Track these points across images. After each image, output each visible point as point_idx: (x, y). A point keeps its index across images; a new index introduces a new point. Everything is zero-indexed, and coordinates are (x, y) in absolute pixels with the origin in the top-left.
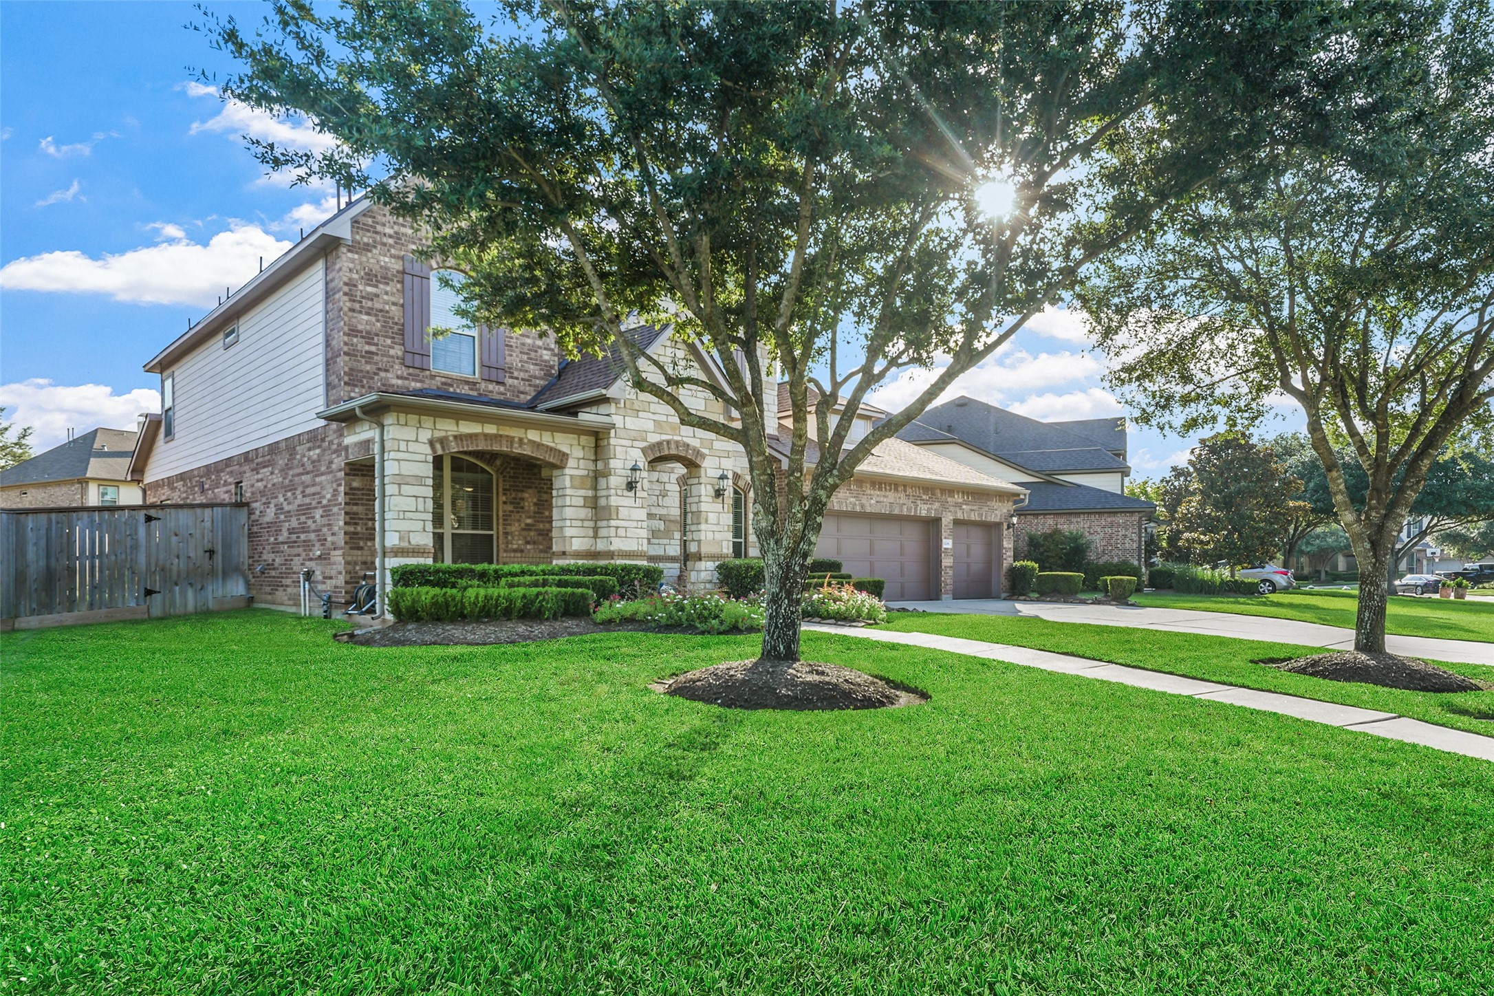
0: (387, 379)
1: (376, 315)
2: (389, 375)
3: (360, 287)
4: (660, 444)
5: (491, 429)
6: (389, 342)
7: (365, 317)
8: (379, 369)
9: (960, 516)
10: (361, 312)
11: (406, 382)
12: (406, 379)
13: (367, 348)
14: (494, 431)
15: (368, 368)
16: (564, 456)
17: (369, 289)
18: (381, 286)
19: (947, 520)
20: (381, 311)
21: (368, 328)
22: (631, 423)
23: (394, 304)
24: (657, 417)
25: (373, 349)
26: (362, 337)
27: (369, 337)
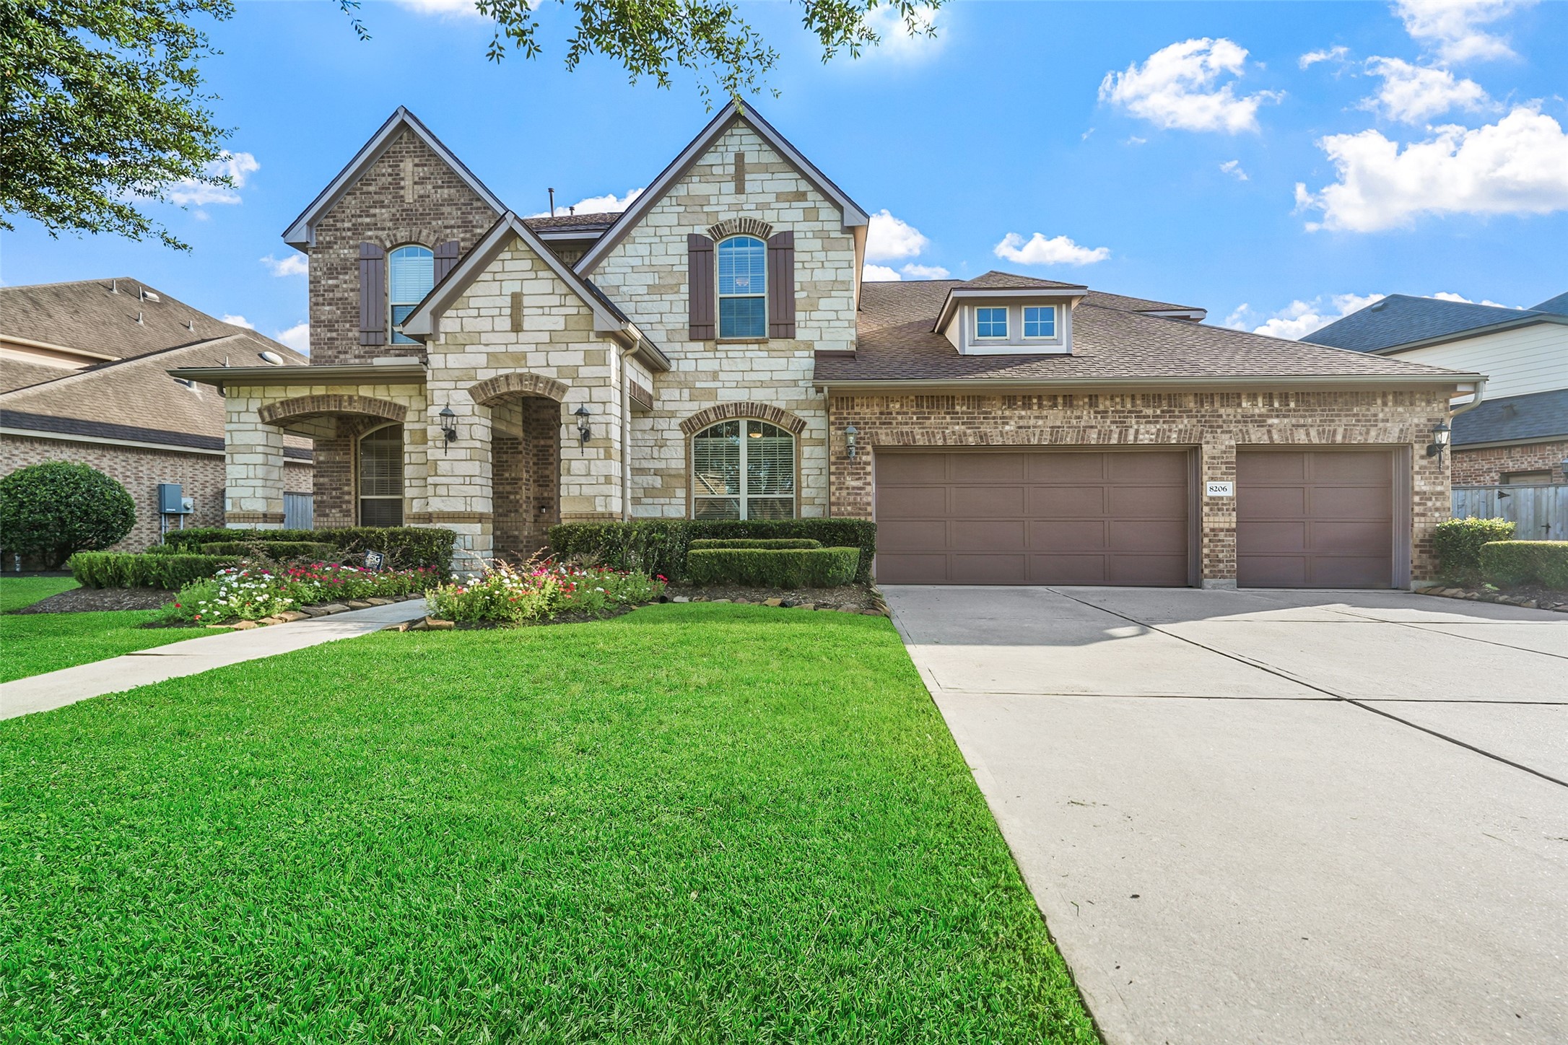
0: (346, 360)
1: (337, 304)
2: (348, 356)
3: (323, 282)
4: (494, 382)
5: (319, 391)
6: (348, 325)
7: (327, 308)
8: (339, 352)
9: (1257, 436)
10: (323, 304)
11: (363, 360)
12: (363, 357)
13: (329, 335)
14: (324, 393)
15: (330, 353)
16: (402, 410)
17: (330, 282)
18: (341, 277)
19: (1218, 446)
20: (341, 299)
21: (330, 317)
22: (454, 361)
23: (352, 290)
24: (490, 349)
25: (334, 335)
26: (325, 326)
27: (330, 326)
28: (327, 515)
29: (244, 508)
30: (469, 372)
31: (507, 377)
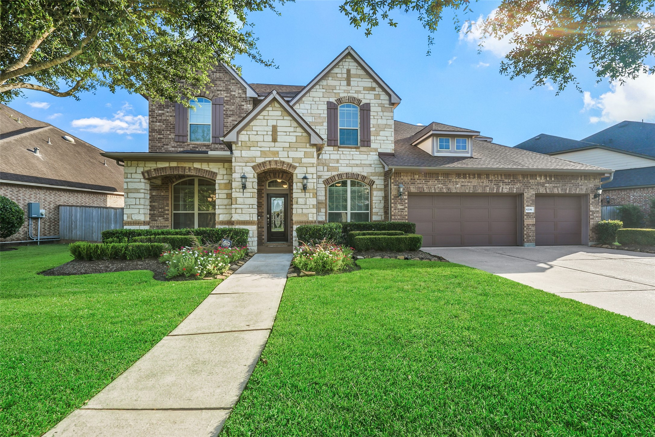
0: (167, 148)
1: (163, 122)
2: (168, 147)
3: (156, 112)
4: (264, 163)
5: (174, 164)
6: (168, 132)
7: (158, 124)
8: (164, 145)
9: (542, 190)
10: (156, 122)
11: (176, 149)
12: (176, 147)
13: (159, 136)
14: (176, 165)
15: (159, 145)
16: (215, 174)
17: (160, 112)
18: (165, 110)
19: (529, 194)
20: (165, 120)
21: (159, 128)
22: (245, 153)
23: (171, 116)
24: (261, 149)
25: (162, 136)
26: (157, 132)
27: (160, 132)
28: (156, 220)
29: (133, 219)
30: (252, 159)
31: (270, 162)
